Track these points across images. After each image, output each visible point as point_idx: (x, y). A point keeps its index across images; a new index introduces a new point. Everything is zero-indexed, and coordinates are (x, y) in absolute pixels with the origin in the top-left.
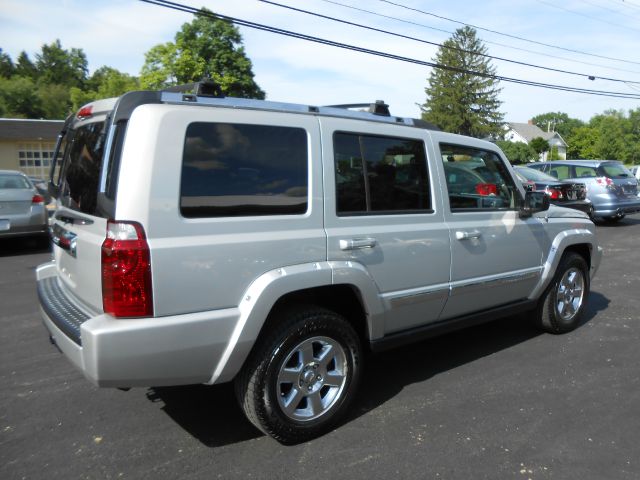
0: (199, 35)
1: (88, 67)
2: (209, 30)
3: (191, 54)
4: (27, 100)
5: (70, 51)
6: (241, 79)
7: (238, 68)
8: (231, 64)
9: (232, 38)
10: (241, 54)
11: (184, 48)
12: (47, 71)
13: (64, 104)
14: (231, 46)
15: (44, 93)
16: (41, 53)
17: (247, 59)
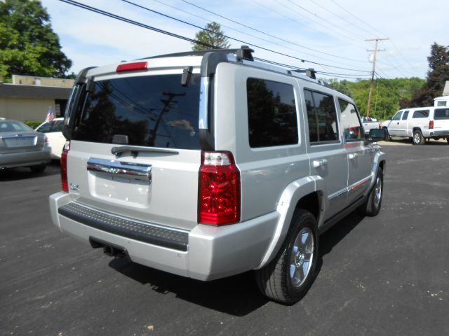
0: (11, 12)
2: (21, 8)
3: (6, 27)
6: (51, 49)
7: (48, 40)
8: (42, 37)
9: (41, 17)
10: (49, 30)
14: (41, 23)
17: (55, 34)
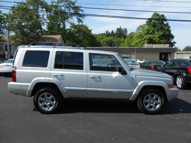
0: (153, 21)
1: (127, 33)
3: (149, 27)
4: (111, 42)
5: (123, 29)
6: (165, 33)
8: (162, 28)
9: (164, 20)
10: (167, 25)
11: (148, 25)
12: (117, 34)
13: (120, 42)
14: (163, 23)
15: (115, 40)
16: (116, 30)
17: (169, 26)
